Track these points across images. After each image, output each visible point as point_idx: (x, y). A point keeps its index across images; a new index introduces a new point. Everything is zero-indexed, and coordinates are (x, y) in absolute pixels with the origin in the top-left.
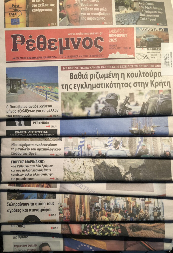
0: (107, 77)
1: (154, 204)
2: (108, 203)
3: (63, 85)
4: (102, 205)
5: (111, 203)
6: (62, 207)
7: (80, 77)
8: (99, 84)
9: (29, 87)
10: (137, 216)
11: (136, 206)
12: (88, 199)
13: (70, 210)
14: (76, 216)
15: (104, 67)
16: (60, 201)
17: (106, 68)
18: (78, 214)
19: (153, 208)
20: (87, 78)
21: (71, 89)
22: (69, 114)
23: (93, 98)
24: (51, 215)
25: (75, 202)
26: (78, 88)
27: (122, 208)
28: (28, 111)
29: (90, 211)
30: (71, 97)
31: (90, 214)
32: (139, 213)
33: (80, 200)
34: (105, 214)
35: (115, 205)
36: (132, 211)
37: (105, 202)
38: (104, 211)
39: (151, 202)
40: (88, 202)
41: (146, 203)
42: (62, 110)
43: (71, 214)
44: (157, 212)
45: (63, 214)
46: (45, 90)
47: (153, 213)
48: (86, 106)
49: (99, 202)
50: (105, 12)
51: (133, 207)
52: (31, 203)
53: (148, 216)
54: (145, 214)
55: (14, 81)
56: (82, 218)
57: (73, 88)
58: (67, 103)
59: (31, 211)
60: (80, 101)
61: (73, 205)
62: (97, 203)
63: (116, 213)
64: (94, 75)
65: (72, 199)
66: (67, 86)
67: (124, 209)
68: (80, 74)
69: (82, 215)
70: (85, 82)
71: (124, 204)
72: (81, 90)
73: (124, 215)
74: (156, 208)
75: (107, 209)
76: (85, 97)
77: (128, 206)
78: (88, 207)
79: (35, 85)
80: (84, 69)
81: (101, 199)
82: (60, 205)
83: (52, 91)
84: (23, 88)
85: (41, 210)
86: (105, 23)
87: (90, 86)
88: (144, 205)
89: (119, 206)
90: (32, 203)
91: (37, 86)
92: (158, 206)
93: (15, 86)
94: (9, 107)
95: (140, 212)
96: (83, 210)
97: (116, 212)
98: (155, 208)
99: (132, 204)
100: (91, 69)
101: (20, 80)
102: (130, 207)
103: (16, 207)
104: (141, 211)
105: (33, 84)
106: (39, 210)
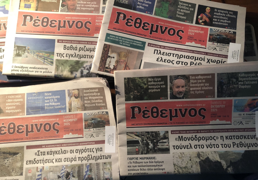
0: (92, 51)
3: (58, 54)
7: (71, 49)
8: (86, 55)
9: (32, 53)
15: (90, 43)
17: (92, 44)
20: (77, 50)
21: (64, 57)
22: (60, 76)
23: (80, 65)
26: (69, 56)
28: (28, 71)
30: (63, 63)
42: (55, 72)
46: (44, 56)
48: (74, 71)
50: (95, 4)
55: (20, 48)
57: (65, 57)
58: (59, 67)
60: (69, 67)
64: (83, 48)
66: (60, 55)
68: (71, 47)
70: (75, 53)
72: (71, 59)
76: (74, 64)
79: (36, 52)
80: (75, 43)
83: (49, 57)
84: (26, 53)
86: (94, 12)
87: (78, 56)
91: (37, 53)
93: (20, 51)
94: (14, 67)
100: (80, 44)
101: (25, 47)
105: (35, 51)
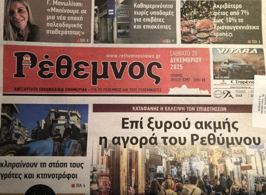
1: (257, 170)
2: (178, 167)
4: (167, 170)
5: (184, 167)
6: (96, 171)
10: (227, 191)
11: (225, 173)
12: (143, 159)
13: (110, 177)
14: (121, 189)
16: (93, 162)
18: (124, 184)
19: (255, 177)
24: (76, 185)
25: (121, 163)
27: (202, 175)
29: (146, 181)
31: (146, 185)
32: (231, 185)
33: (129, 161)
34: (173, 187)
35: (191, 170)
36: (219, 183)
37: (173, 165)
38: (171, 182)
39: (251, 166)
40: (144, 165)
41: (243, 168)
43: (112, 185)
44: (263, 185)
45: (98, 184)
47: (256, 187)
49: (162, 165)
51: (222, 175)
52: (41, 163)
53: (246, 191)
54: (242, 187)
56: (131, 192)
59: (40, 178)
61: (116, 168)
62: (158, 167)
63: (191, 185)
65: (116, 158)
67: (205, 177)
69: (131, 186)
71: (206, 169)
73: (205, 188)
74: (261, 177)
75: (176, 178)
77: (212, 172)
78: (144, 173)
81: (166, 159)
82: (94, 168)
85: (58, 177)
88: (240, 171)
89: (197, 172)
90: (44, 163)
92: (263, 173)
95: (233, 184)
96: (133, 178)
97: (192, 183)
98: (258, 177)
99: (219, 170)
102: (216, 175)
103: (12, 169)
104: (235, 182)
106: (56, 175)
